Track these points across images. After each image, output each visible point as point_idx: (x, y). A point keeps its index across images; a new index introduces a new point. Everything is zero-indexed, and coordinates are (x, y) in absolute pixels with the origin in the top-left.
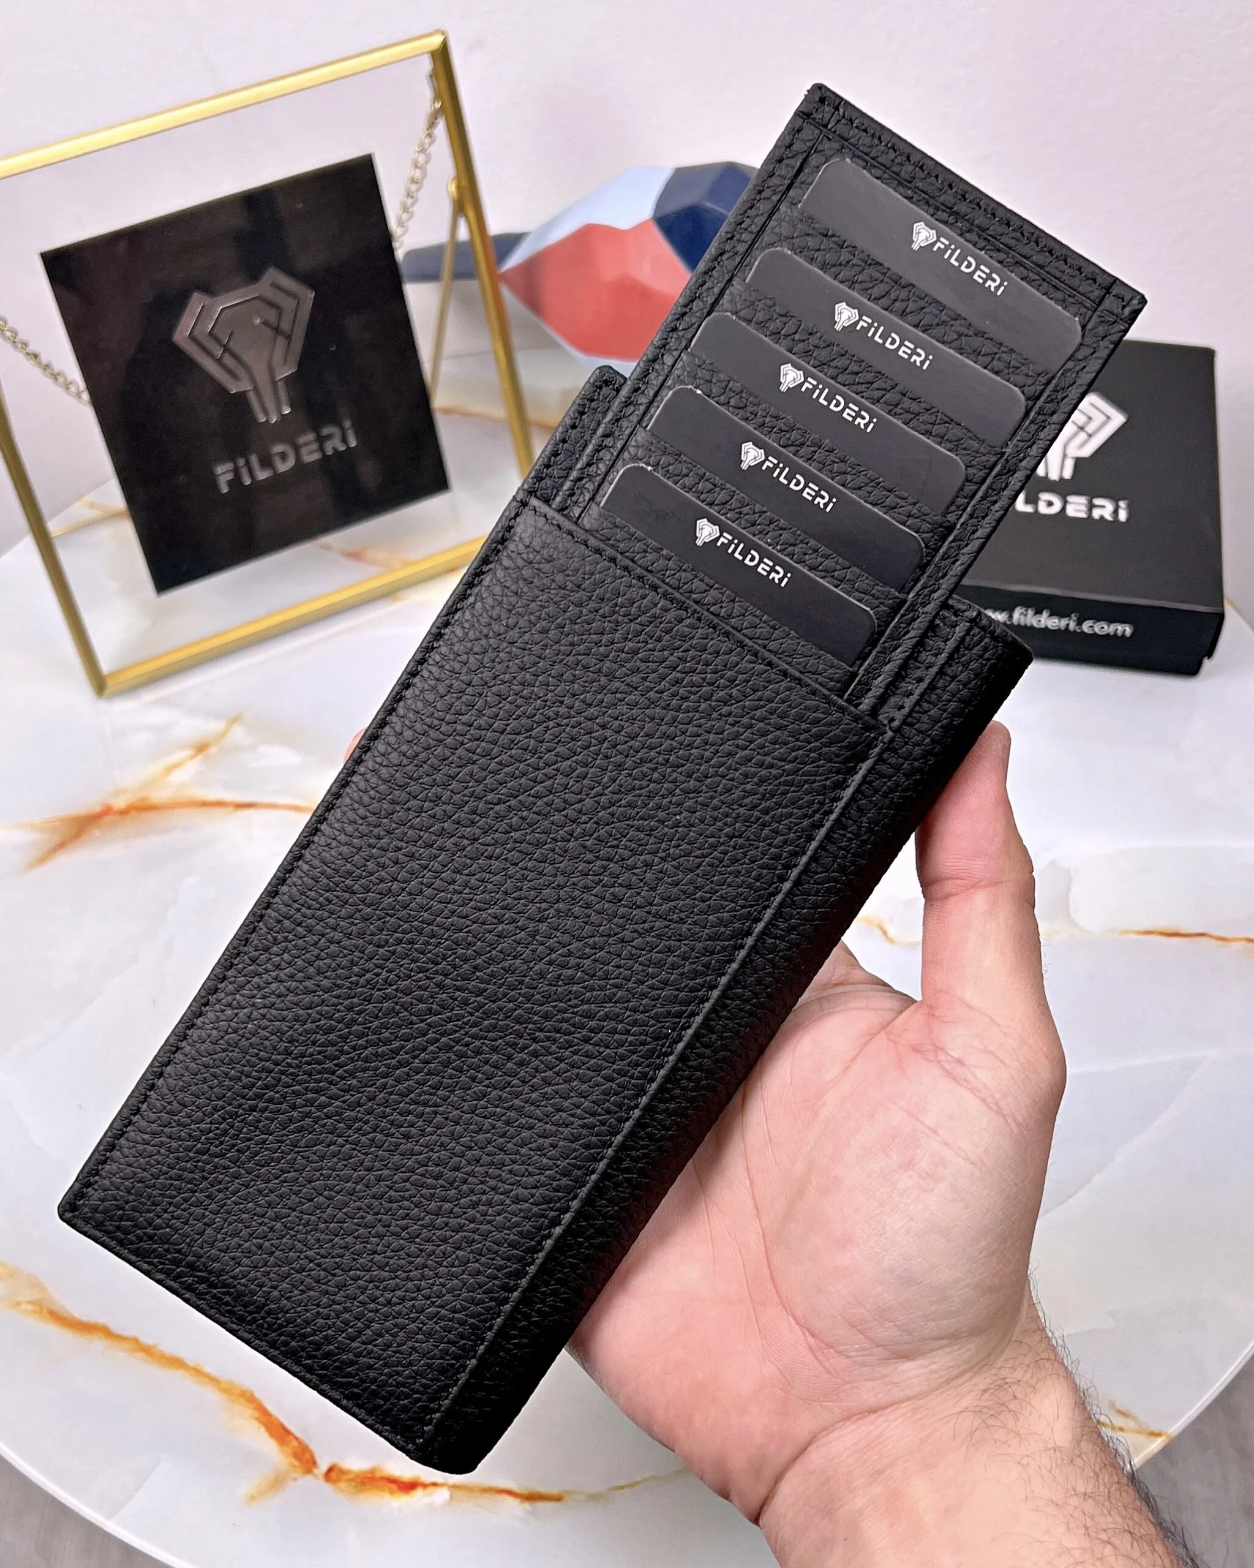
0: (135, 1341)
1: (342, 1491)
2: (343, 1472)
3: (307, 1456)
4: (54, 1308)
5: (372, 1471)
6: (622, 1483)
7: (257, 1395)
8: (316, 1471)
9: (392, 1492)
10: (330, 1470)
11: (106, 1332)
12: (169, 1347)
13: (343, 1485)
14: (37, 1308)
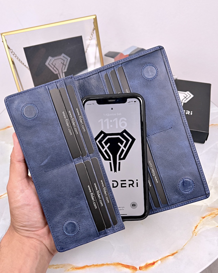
0: (93, 265)
1: (144, 270)
2: (142, 267)
3: (134, 268)
4: (76, 267)
5: (146, 264)
6: (184, 245)
7: (120, 263)
8: (138, 269)
9: (152, 266)
10: (140, 268)
11: (87, 266)
12: (100, 263)
13: (143, 269)
14: (73, 269)
